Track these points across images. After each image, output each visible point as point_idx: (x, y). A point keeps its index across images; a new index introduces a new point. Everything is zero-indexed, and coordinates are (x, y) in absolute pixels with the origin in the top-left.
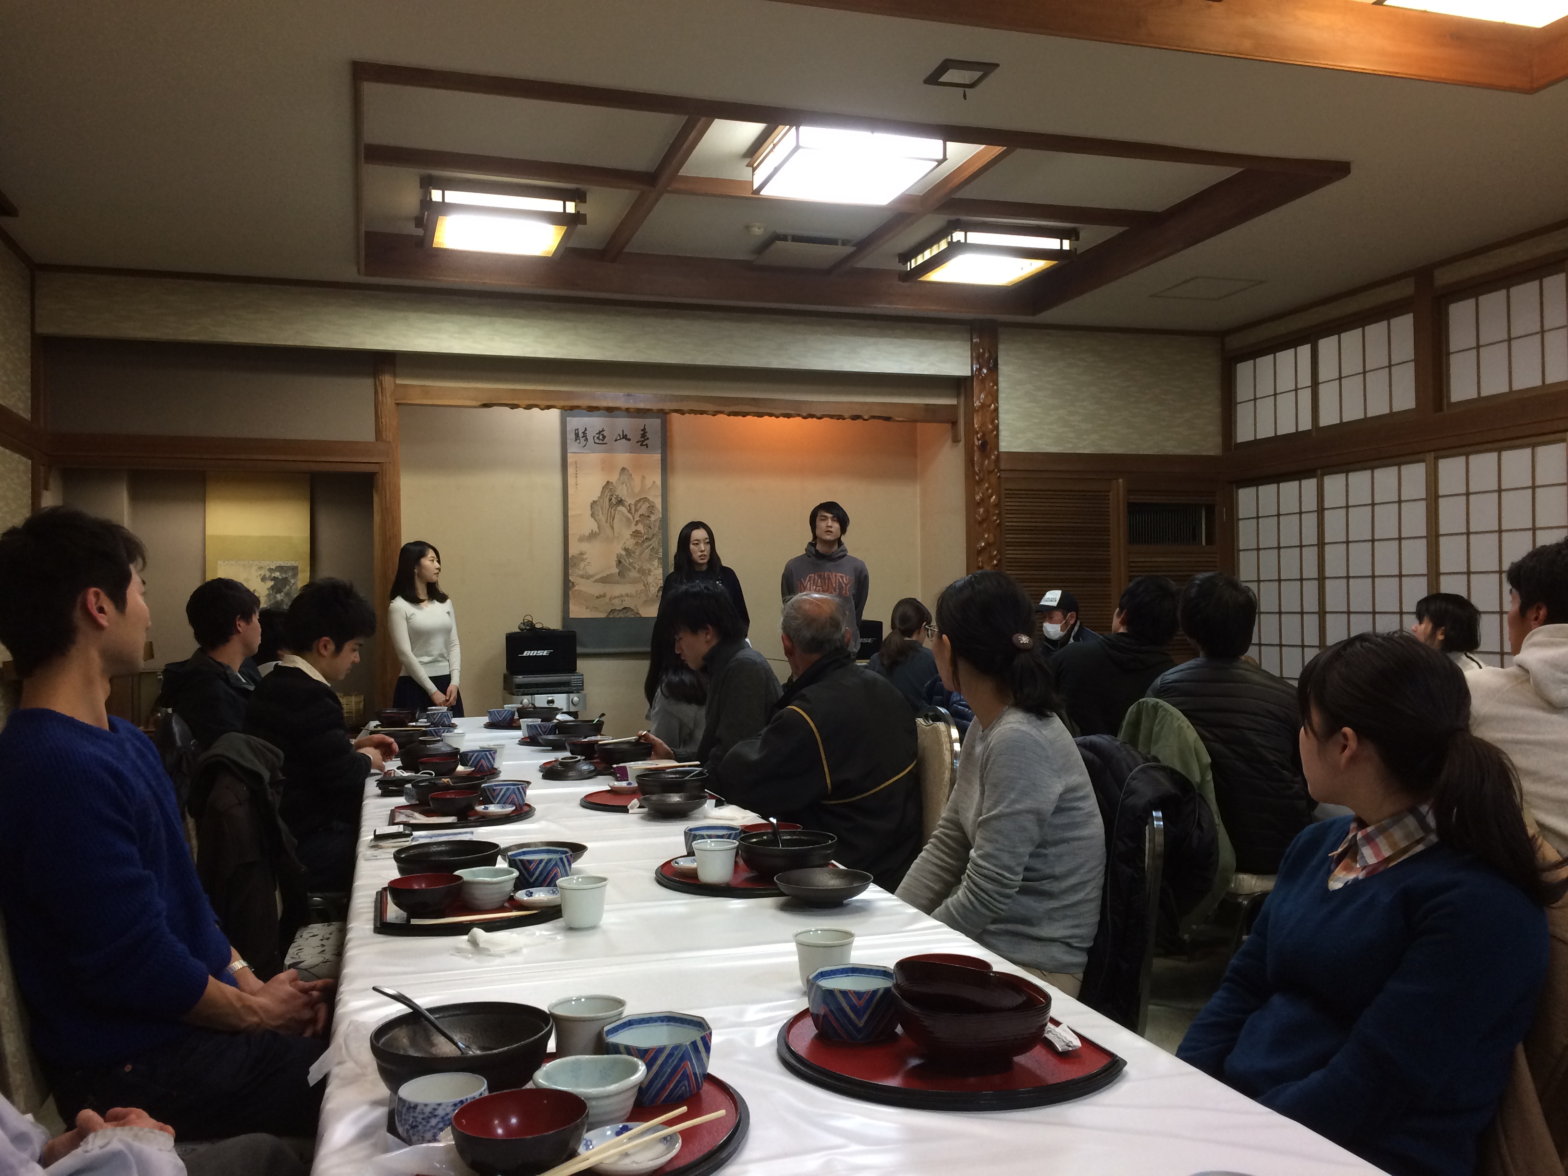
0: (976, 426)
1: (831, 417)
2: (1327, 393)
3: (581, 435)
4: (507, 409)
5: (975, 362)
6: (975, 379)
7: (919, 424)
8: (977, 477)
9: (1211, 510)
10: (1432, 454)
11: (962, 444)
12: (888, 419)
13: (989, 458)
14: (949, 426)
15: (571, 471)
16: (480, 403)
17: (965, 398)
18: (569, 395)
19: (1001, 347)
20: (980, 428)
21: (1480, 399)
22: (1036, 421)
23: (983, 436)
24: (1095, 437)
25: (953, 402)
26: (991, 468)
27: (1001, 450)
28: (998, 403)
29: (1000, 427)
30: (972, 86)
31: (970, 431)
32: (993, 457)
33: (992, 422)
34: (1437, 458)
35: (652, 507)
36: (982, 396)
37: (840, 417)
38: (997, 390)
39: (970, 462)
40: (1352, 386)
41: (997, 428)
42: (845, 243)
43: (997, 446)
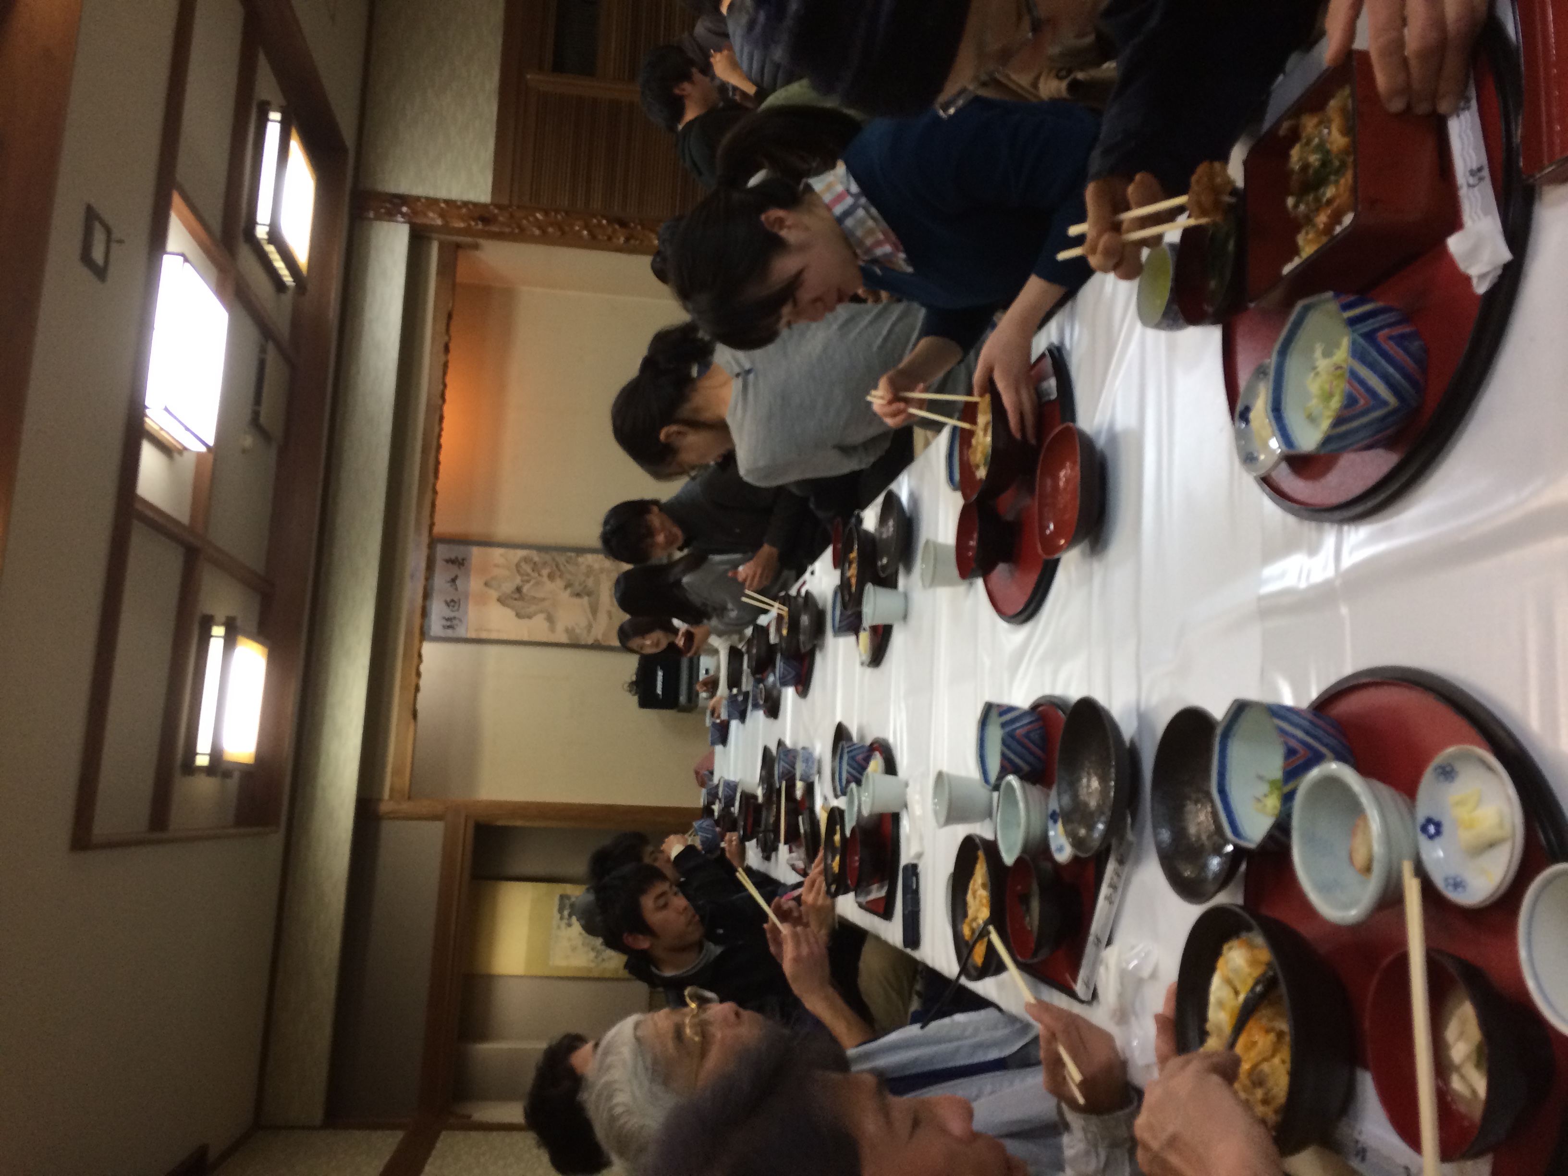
0: (462, 225)
1: (445, 373)
3: (449, 623)
4: (420, 696)
5: (395, 219)
6: (413, 221)
7: (458, 281)
8: (516, 230)
11: (481, 241)
12: (450, 316)
13: (496, 215)
14: (461, 254)
15: (484, 635)
16: (412, 721)
17: (432, 232)
18: (409, 634)
19: (381, 188)
20: (463, 220)
22: (461, 159)
23: (474, 219)
24: (480, 98)
25: (435, 244)
26: (507, 214)
27: (489, 201)
28: (439, 199)
29: (465, 200)
30: (108, 231)
31: (467, 232)
32: (496, 211)
33: (459, 208)
35: (526, 560)
36: (431, 214)
37: (446, 365)
38: (426, 198)
39: (500, 236)
41: (466, 204)
42: (263, 350)
43: (485, 206)
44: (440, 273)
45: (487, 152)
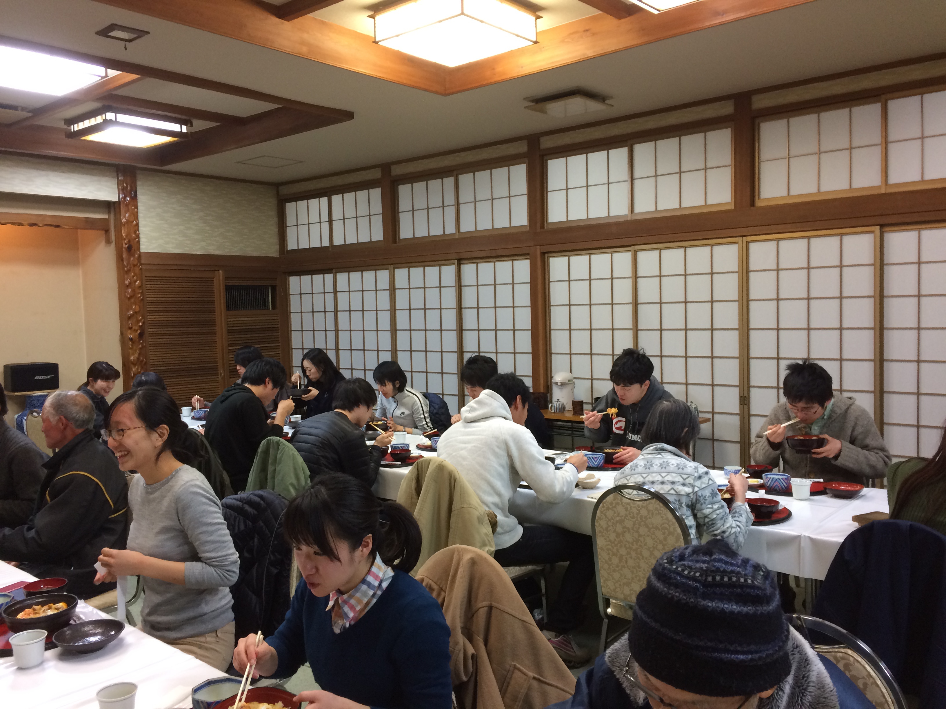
0: (124, 235)
1: (13, 224)
2: (337, 226)
5: (121, 192)
6: (122, 204)
7: (79, 230)
8: (126, 269)
9: (274, 288)
10: (392, 265)
11: (113, 245)
12: (58, 226)
13: (134, 256)
14: (103, 233)
17: (115, 214)
19: (139, 183)
20: (127, 236)
21: (414, 238)
22: (165, 232)
23: (129, 241)
24: (203, 244)
25: (105, 216)
26: (136, 262)
27: (142, 251)
28: (138, 220)
29: (141, 236)
30: (130, 41)
31: (119, 237)
32: (136, 256)
33: (135, 232)
34: (394, 268)
36: (127, 215)
37: (20, 224)
38: (137, 212)
39: (120, 258)
40: (350, 224)
41: (138, 236)
42: (23, 109)
43: (139, 248)
44: (87, 220)
45: (172, 248)
